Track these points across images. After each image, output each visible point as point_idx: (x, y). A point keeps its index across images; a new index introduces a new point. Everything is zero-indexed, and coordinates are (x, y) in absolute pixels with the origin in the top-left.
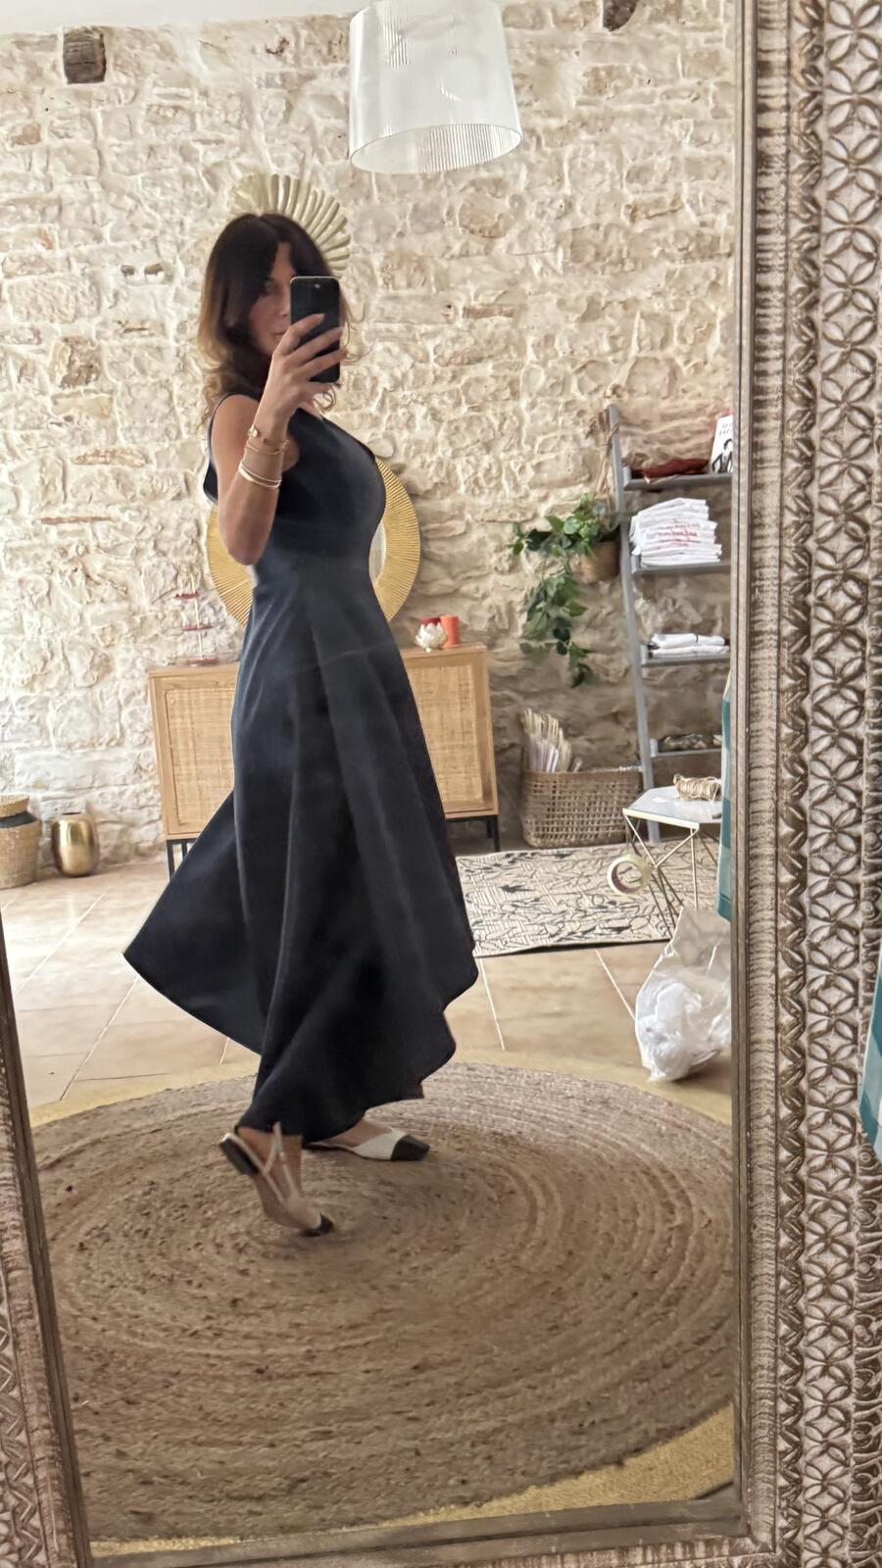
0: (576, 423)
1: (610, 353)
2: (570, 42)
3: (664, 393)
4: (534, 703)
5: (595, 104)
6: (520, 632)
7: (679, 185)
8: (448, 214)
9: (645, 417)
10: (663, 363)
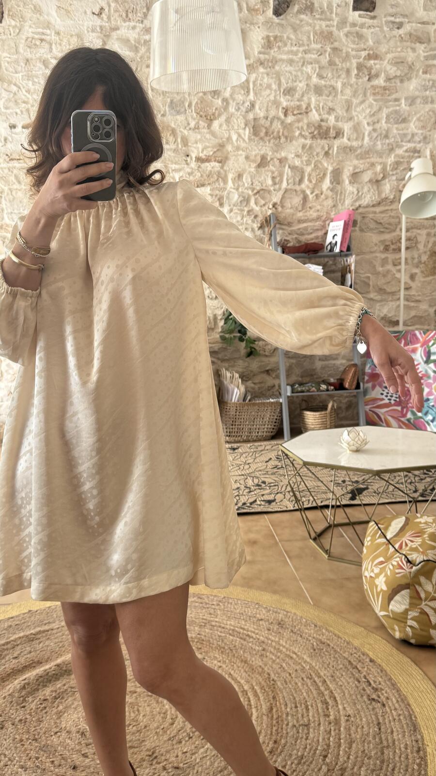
0: (253, 222)
1: (272, 186)
2: (255, 21)
3: (300, 208)
4: (226, 365)
5: (268, 54)
6: (220, 330)
7: (310, 99)
8: (189, 106)
9: (289, 220)
10: (299, 193)
